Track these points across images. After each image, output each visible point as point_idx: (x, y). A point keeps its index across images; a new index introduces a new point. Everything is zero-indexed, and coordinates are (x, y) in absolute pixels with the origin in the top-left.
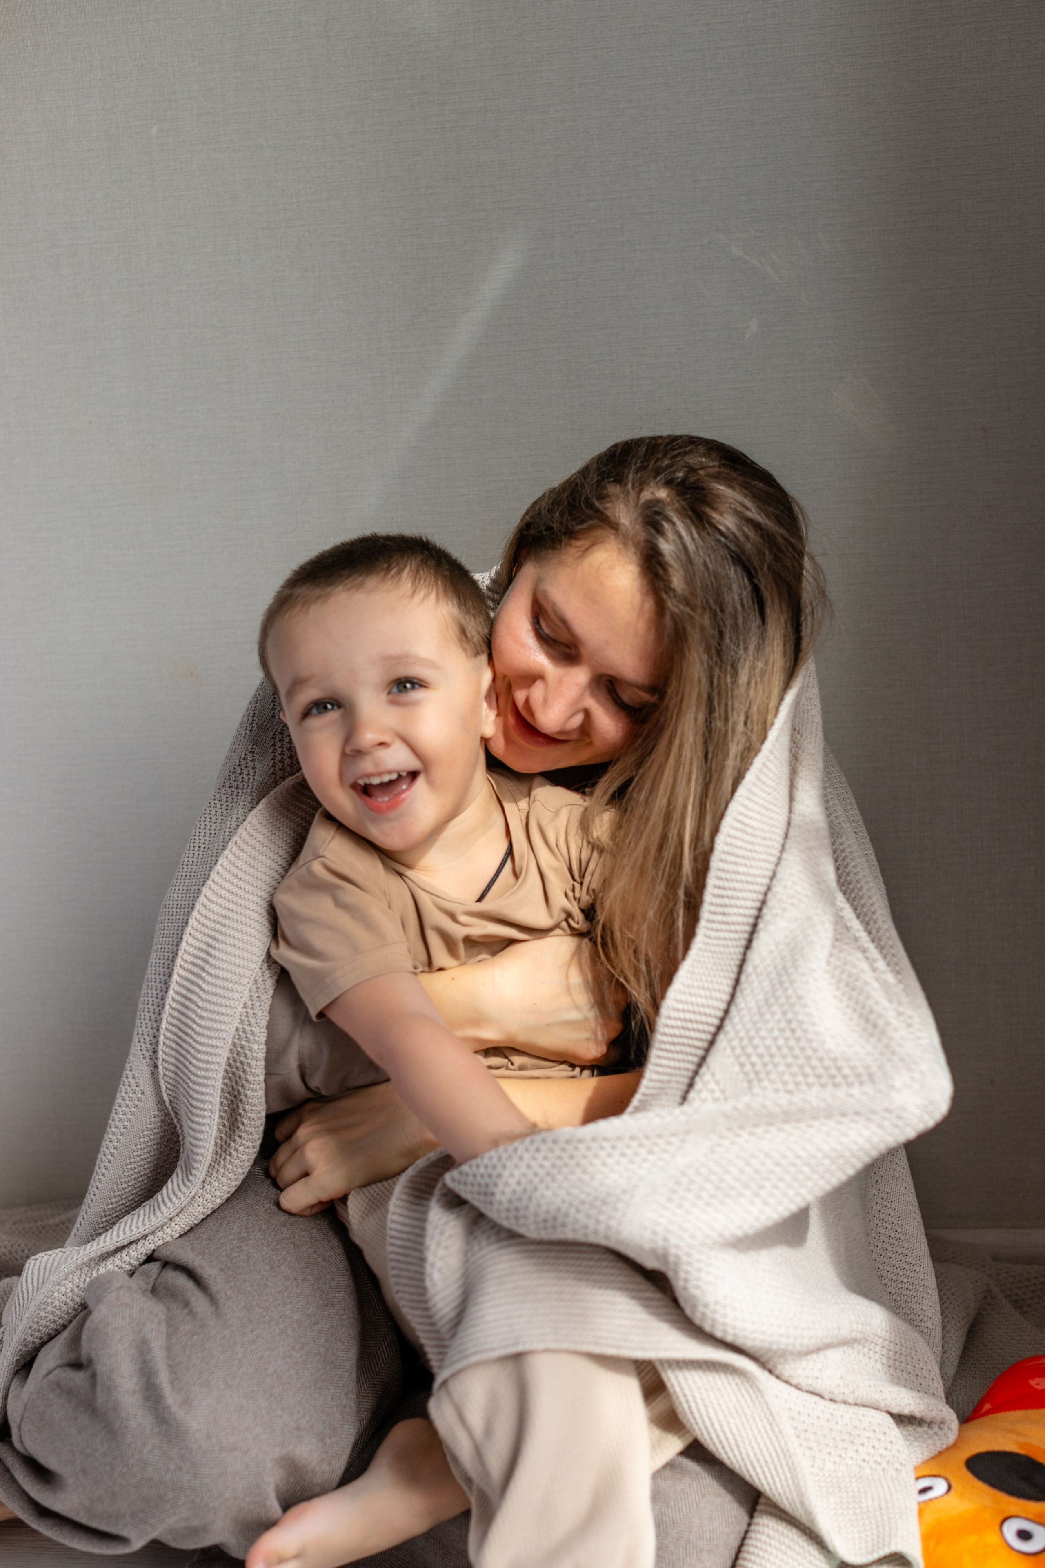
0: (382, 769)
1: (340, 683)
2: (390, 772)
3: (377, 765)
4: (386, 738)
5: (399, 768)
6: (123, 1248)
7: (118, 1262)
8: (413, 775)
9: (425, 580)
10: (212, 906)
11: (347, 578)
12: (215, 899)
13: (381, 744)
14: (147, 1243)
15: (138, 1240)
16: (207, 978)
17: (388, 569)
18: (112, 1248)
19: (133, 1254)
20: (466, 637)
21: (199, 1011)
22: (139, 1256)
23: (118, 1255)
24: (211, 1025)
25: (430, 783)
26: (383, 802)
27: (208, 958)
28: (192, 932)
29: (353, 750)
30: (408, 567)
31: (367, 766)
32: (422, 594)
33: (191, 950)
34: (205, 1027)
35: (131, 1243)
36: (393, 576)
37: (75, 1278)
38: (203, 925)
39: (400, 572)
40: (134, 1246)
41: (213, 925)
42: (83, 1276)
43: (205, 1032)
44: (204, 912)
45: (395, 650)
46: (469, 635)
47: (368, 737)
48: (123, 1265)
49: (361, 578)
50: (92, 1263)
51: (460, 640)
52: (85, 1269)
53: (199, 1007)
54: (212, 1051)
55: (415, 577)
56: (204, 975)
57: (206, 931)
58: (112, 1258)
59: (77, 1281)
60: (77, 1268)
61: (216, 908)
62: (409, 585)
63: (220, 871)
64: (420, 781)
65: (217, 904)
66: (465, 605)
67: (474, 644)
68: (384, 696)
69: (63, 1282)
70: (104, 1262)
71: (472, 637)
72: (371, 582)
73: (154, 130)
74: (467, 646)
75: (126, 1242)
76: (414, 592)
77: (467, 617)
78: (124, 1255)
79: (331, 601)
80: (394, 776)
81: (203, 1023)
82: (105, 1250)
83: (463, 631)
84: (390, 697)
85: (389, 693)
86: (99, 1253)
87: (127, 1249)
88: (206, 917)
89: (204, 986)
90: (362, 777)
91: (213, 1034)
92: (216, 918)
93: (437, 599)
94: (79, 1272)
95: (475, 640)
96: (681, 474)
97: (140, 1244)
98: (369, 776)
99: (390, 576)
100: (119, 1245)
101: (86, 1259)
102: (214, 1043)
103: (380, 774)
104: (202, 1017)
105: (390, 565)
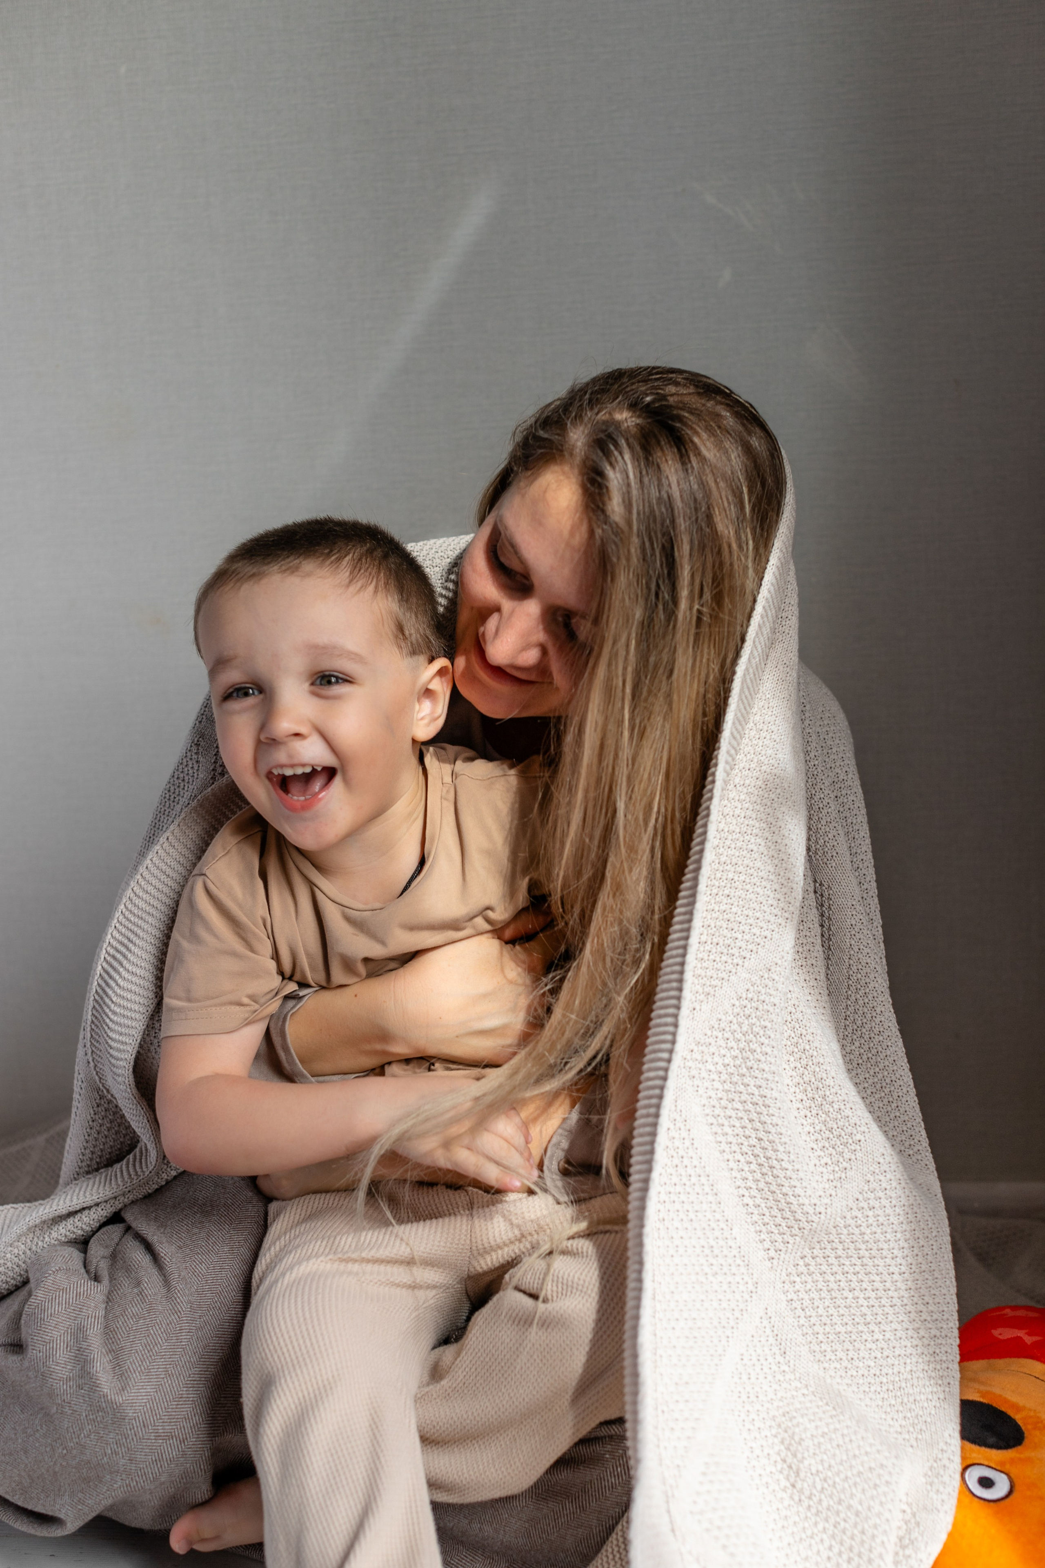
0: (296, 761)
1: (262, 667)
2: (304, 765)
3: (290, 756)
4: (303, 730)
5: (312, 762)
6: (76, 1212)
7: (70, 1227)
8: (330, 773)
9: (366, 571)
10: (137, 901)
11: (284, 559)
12: (141, 894)
13: (297, 735)
14: (100, 1209)
15: (91, 1207)
16: (124, 973)
17: (329, 555)
18: (64, 1212)
19: (85, 1219)
20: (403, 634)
21: (112, 1006)
22: (92, 1222)
23: (71, 1220)
24: (122, 1021)
25: (346, 782)
26: (298, 800)
27: (127, 953)
28: (117, 925)
29: (267, 738)
30: (351, 555)
31: (281, 756)
32: (360, 584)
33: (114, 943)
34: (117, 1023)
35: (84, 1209)
36: (332, 562)
37: (28, 1241)
38: (128, 919)
39: (339, 559)
40: (87, 1212)
41: (136, 920)
42: (36, 1238)
43: (116, 1028)
44: (130, 906)
45: (323, 639)
46: (407, 633)
47: (284, 725)
48: (75, 1230)
49: (297, 561)
50: (45, 1226)
51: (396, 637)
52: (38, 1232)
53: (113, 1002)
54: (122, 1047)
55: (356, 567)
56: (121, 970)
57: (130, 925)
58: (64, 1222)
59: (30, 1243)
60: (29, 1229)
61: (141, 904)
62: (348, 573)
63: (150, 866)
64: (338, 781)
65: (142, 899)
66: (407, 601)
67: (411, 643)
68: (306, 686)
69: (16, 1244)
70: (57, 1226)
71: (411, 635)
72: (308, 565)
73: (123, 70)
74: (403, 644)
75: (78, 1208)
76: (351, 582)
77: (408, 614)
78: (76, 1220)
79: (264, 581)
80: (308, 770)
81: (115, 1018)
82: (57, 1213)
83: (400, 628)
84: (313, 688)
85: (312, 684)
86: (51, 1216)
87: (79, 1215)
88: (131, 911)
89: (120, 981)
90: (276, 767)
91: (123, 1030)
92: (140, 913)
93: (376, 591)
94: (31, 1235)
95: (413, 638)
96: (648, 399)
97: (94, 1210)
98: (282, 766)
99: (328, 562)
100: (71, 1209)
101: (38, 1221)
102: (124, 1039)
103: (293, 766)
104: (115, 1013)
105: (331, 551)
